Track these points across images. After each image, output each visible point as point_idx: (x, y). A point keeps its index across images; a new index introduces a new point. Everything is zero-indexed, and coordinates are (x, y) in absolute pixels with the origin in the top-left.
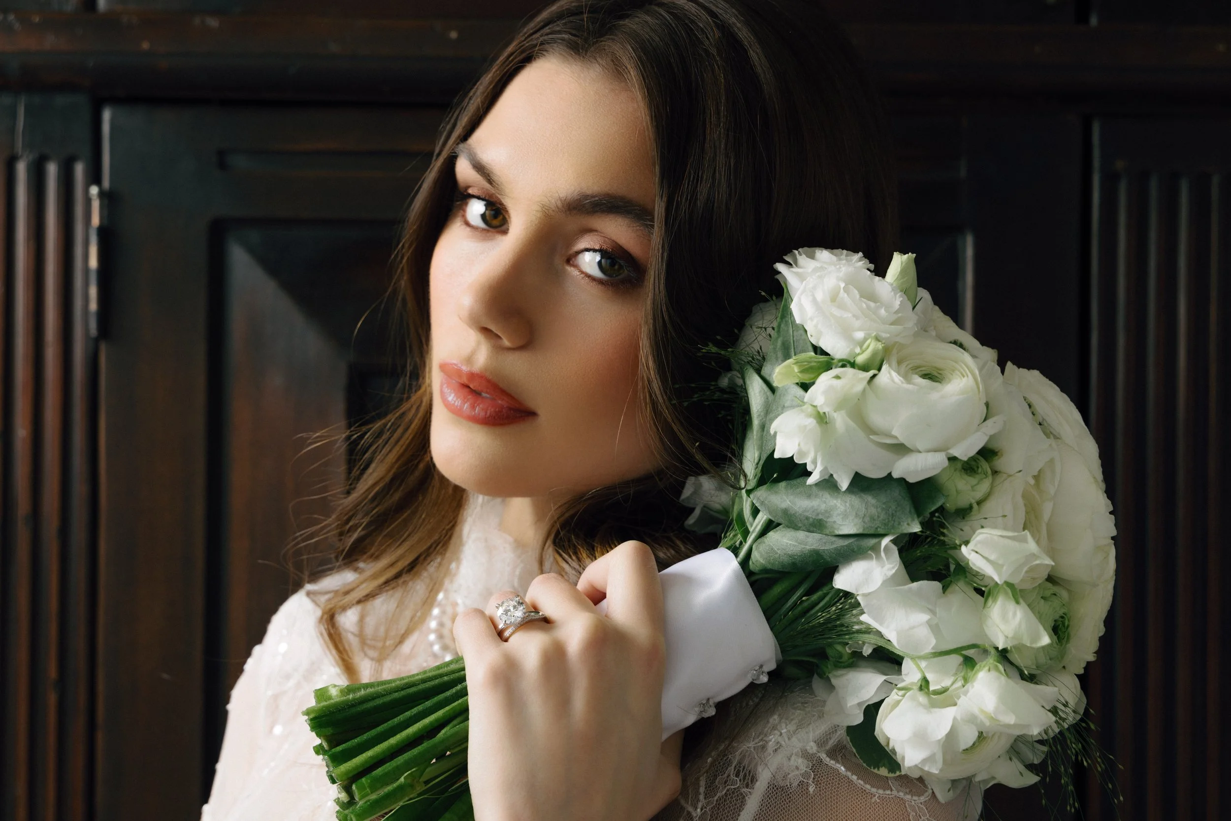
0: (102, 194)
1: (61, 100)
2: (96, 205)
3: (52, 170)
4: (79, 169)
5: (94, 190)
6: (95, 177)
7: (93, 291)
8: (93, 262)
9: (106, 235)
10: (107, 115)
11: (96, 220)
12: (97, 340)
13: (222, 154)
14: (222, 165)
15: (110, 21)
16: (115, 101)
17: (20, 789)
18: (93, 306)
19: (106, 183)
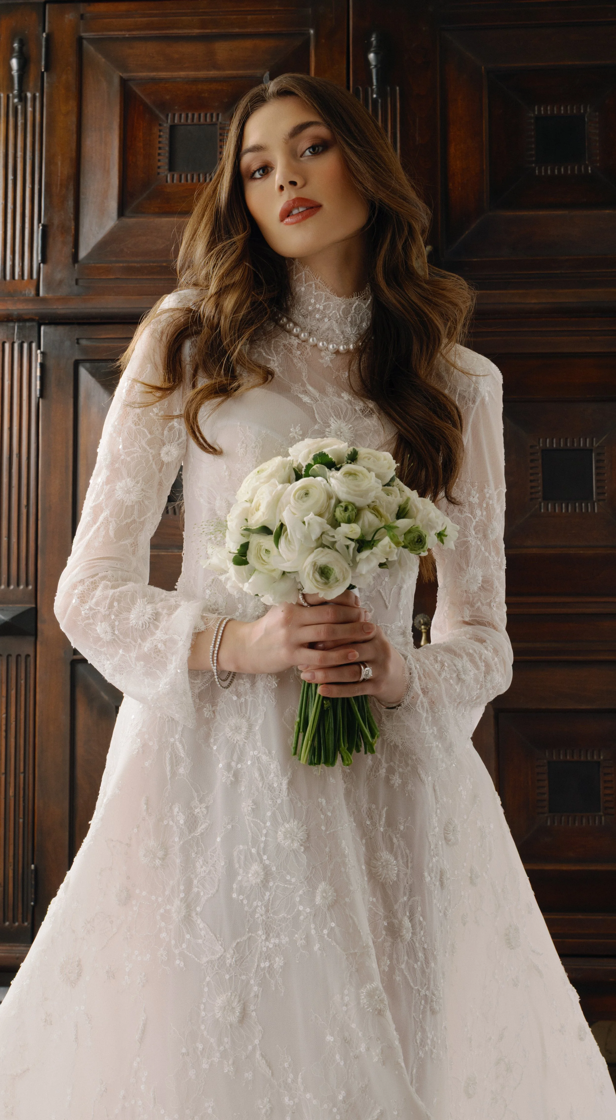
0: (42, 353)
1: (28, 324)
2: (39, 355)
3: (25, 345)
4: (34, 345)
5: (39, 351)
6: (39, 347)
7: (38, 383)
8: (38, 374)
9: (42, 366)
10: (42, 328)
11: (39, 361)
12: (39, 398)
13: (78, 339)
14: (78, 343)
15: (44, 300)
16: (45, 324)
17: (5, 539)
18: (38, 387)
19: (42, 349)
